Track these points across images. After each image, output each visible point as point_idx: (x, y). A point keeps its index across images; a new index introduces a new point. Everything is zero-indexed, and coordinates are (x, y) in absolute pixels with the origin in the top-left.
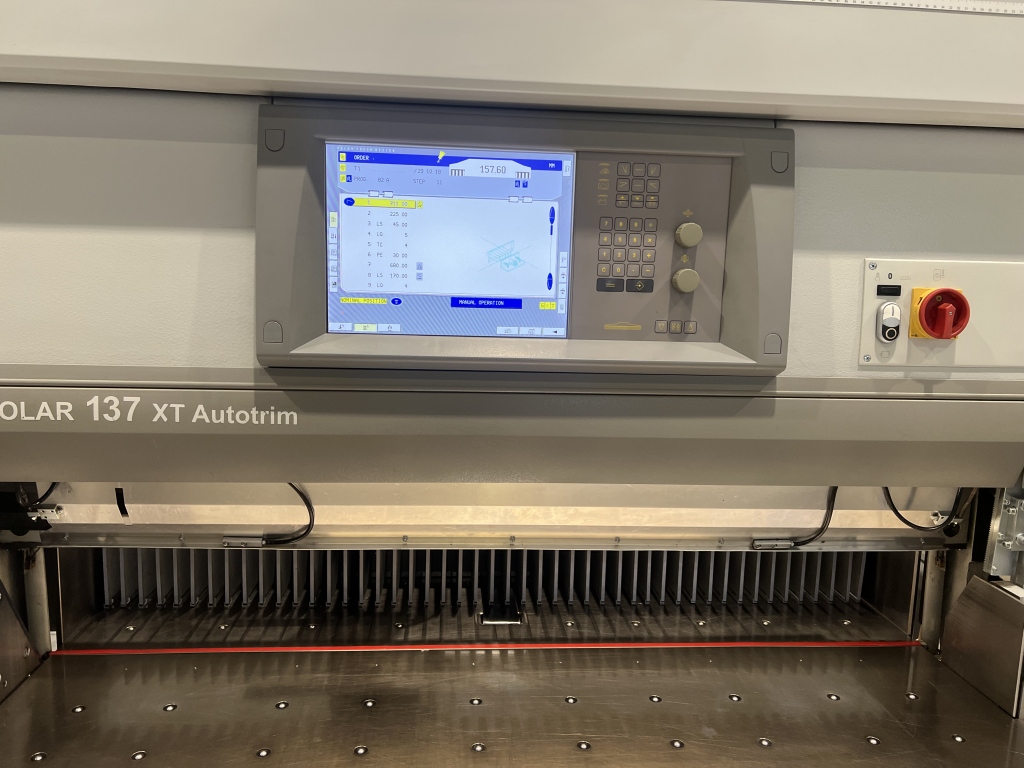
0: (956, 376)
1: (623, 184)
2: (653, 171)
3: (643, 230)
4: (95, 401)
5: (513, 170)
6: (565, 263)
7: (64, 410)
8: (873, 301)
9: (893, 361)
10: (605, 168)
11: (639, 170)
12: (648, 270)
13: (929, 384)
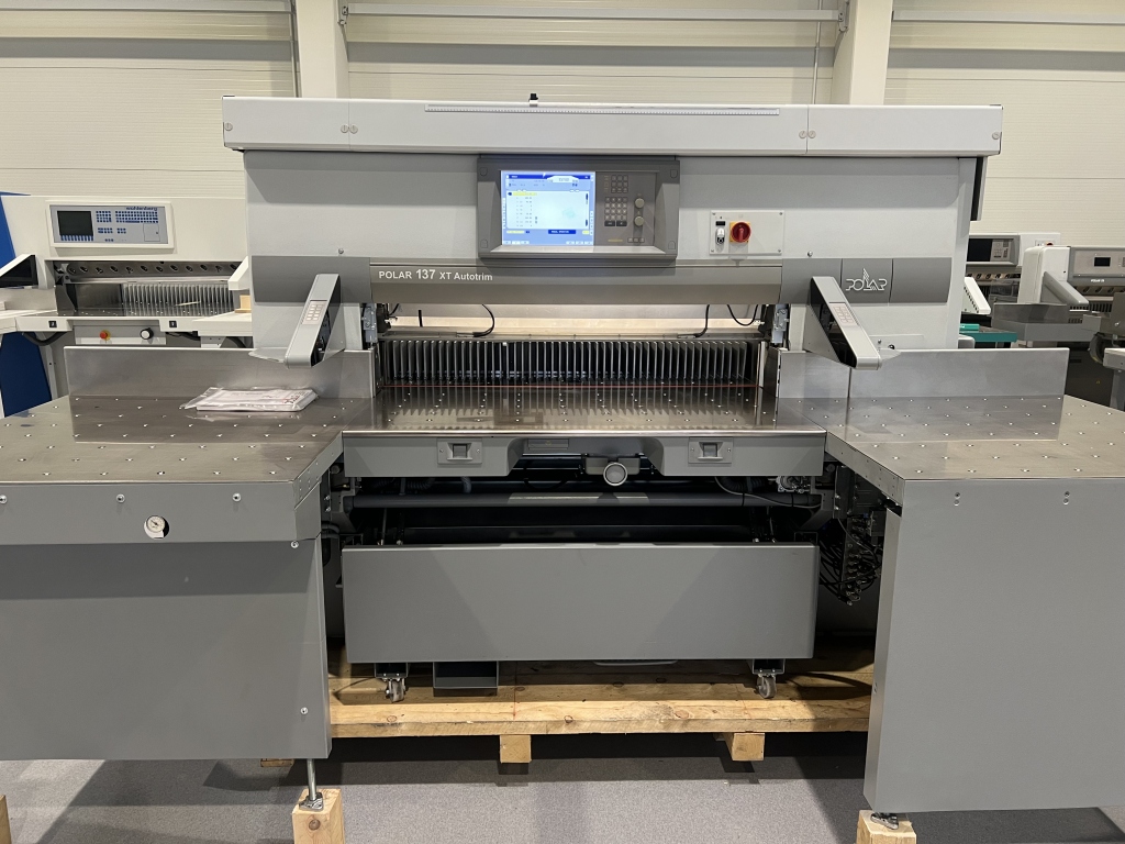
0: (749, 258)
1: (614, 184)
2: (625, 179)
3: (622, 202)
4: (419, 271)
5: (572, 179)
6: (592, 215)
7: (409, 274)
8: (714, 227)
9: (723, 252)
10: (607, 177)
11: (620, 178)
12: (624, 218)
13: (738, 261)
